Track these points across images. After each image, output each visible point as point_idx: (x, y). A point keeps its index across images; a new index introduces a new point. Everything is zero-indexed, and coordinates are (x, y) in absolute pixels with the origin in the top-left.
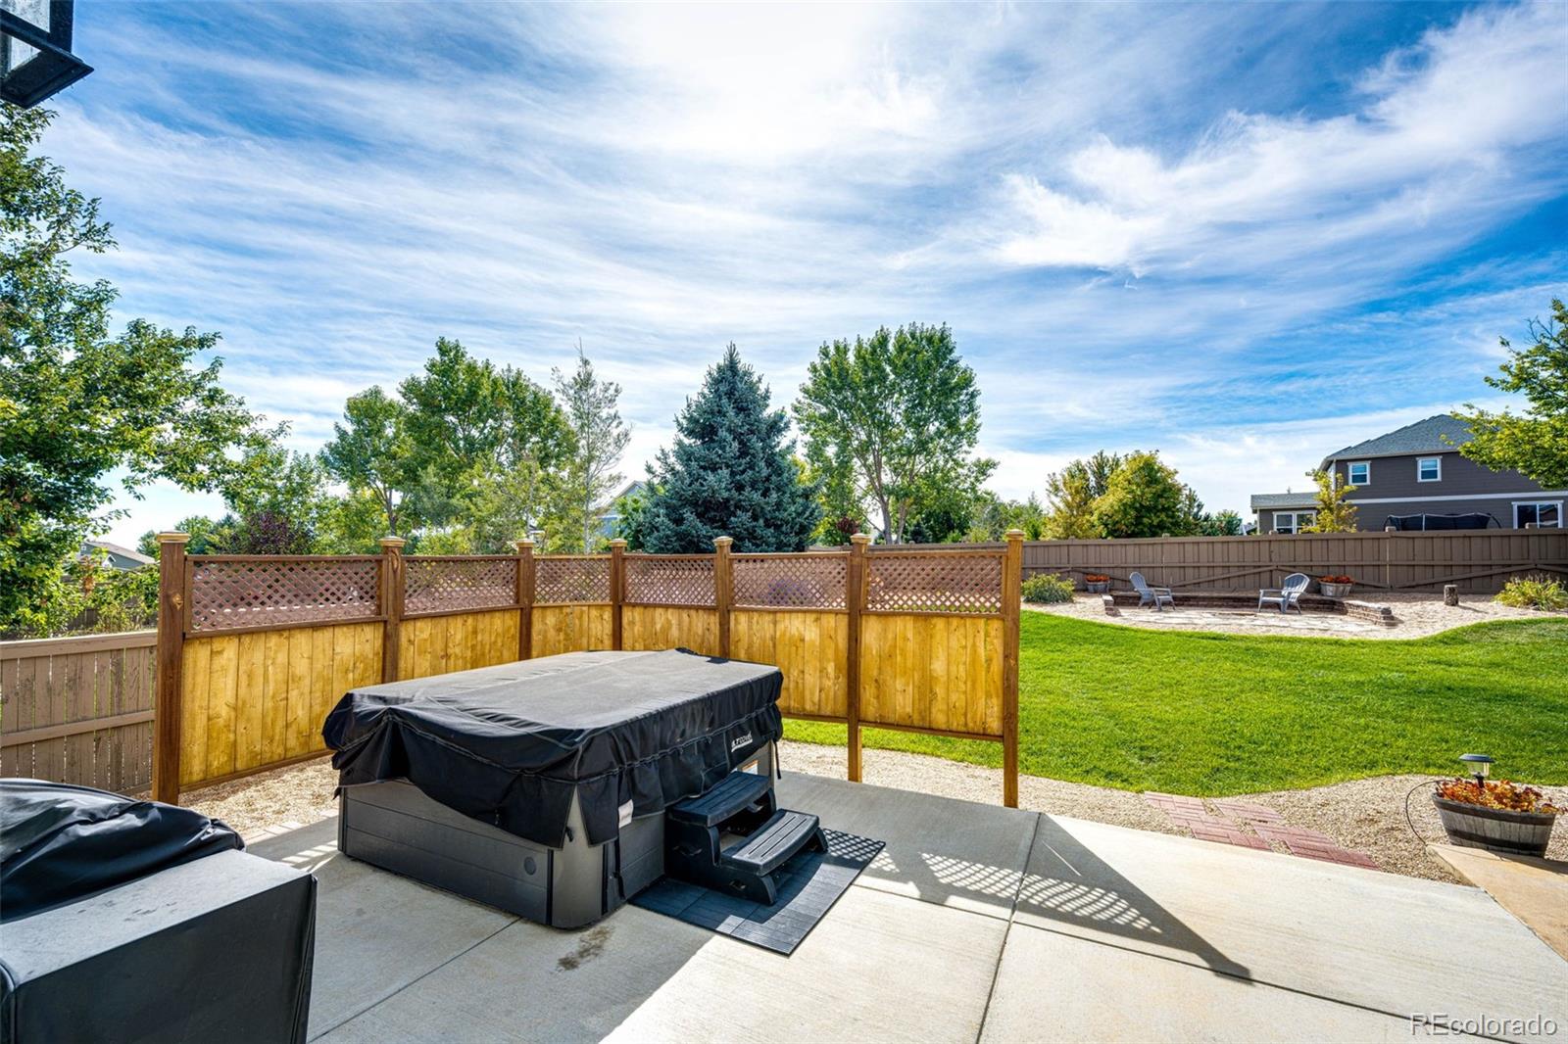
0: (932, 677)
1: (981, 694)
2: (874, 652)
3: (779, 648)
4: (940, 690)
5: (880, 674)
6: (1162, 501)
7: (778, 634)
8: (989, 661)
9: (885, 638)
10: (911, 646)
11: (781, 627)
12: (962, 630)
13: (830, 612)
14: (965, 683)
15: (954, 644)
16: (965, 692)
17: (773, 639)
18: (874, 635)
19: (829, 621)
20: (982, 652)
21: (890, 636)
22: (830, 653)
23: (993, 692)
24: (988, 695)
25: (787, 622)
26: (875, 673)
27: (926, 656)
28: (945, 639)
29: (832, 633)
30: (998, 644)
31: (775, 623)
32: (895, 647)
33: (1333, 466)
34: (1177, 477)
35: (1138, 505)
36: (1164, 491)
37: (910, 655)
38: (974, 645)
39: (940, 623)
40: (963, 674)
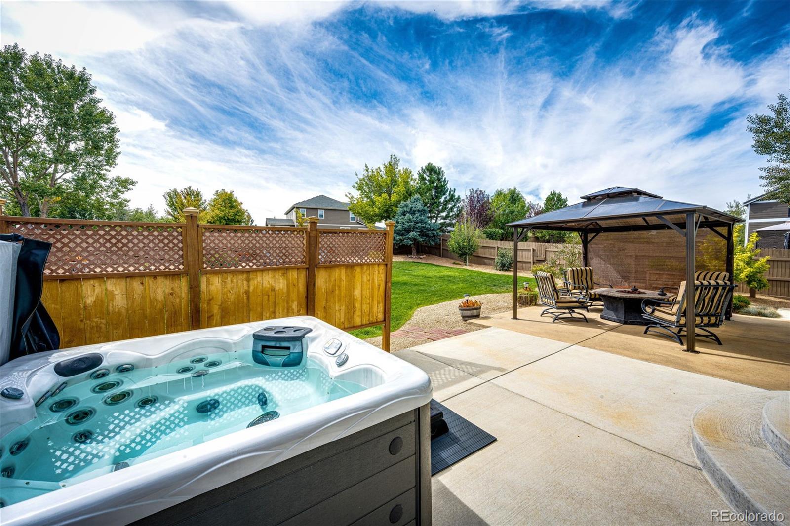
0: (354, 299)
1: (375, 303)
2: (323, 290)
3: (252, 298)
4: (357, 305)
5: (327, 303)
6: (237, 217)
7: (251, 289)
8: (379, 285)
9: (330, 281)
10: (344, 283)
11: (253, 283)
12: (368, 272)
13: (292, 269)
14: (369, 299)
15: (365, 279)
16: (369, 304)
17: (247, 293)
18: (323, 280)
19: (293, 275)
20: (376, 281)
21: (333, 279)
22: (294, 296)
23: (381, 301)
24: (378, 303)
25: (259, 279)
26: (324, 303)
27: (351, 287)
28: (360, 277)
29: (295, 282)
30: (383, 277)
31: (248, 280)
32: (335, 285)
33: (295, 209)
34: (242, 206)
35: (226, 218)
36: (238, 212)
37: (343, 289)
38: (373, 279)
39: (358, 270)
40: (368, 294)
